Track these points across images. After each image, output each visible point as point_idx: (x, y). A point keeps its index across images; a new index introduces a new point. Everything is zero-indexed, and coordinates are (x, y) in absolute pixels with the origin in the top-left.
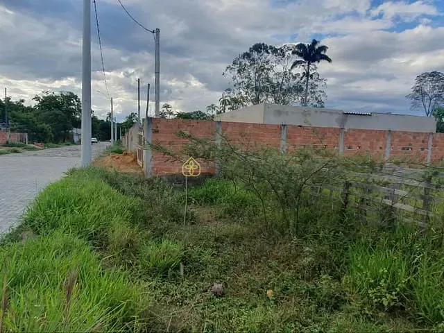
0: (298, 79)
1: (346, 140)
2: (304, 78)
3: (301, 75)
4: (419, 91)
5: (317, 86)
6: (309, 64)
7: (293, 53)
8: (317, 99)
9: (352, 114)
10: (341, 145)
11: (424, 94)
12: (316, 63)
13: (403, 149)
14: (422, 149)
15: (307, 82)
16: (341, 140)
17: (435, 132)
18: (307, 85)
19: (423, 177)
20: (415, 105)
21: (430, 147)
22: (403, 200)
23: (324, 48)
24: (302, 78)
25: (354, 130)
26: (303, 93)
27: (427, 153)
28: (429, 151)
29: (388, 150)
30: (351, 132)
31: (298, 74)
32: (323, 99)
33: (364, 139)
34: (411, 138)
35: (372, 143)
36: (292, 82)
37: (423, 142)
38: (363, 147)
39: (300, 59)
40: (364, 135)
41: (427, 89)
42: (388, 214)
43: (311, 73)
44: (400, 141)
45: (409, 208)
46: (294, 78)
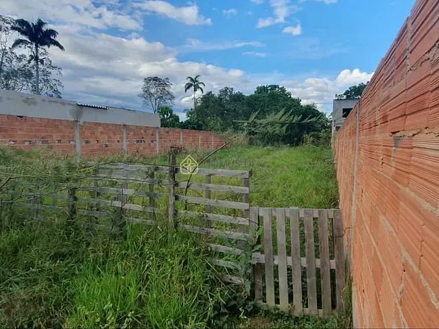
0: (24, 62)
1: (82, 133)
2: (33, 62)
3: (28, 58)
4: (147, 91)
5: (50, 73)
6: (37, 47)
7: (13, 28)
8: (51, 87)
9: (87, 106)
10: (78, 140)
11: (151, 94)
12: (46, 47)
13: (138, 141)
14: (152, 141)
15: (38, 68)
16: (77, 135)
17: (159, 126)
18: (37, 71)
19: (147, 173)
20: (145, 103)
21: (157, 139)
22: (131, 200)
23: (52, 32)
24: (29, 62)
25: (89, 123)
26: (34, 79)
27: (155, 145)
28: (157, 143)
29: (125, 143)
30: (87, 125)
31: (24, 56)
32: (59, 89)
33: (101, 133)
34: (142, 131)
35: (110, 137)
36: (16, 65)
37: (152, 135)
38: (101, 141)
39: (24, 38)
40: (100, 129)
41: (153, 91)
42: (118, 218)
43: (40, 58)
44: (134, 135)
45: (137, 207)
46: (19, 59)
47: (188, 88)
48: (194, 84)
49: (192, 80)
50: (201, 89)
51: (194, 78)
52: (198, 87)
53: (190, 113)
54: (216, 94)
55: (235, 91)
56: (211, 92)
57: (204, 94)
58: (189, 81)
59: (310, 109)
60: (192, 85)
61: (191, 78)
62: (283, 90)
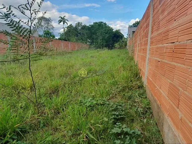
41: (43, 24)
47: (60, 22)
48: (63, 20)
49: (62, 18)
50: (67, 23)
51: (62, 17)
52: (65, 22)
53: (62, 35)
54: (74, 25)
55: (83, 24)
56: (71, 25)
57: (68, 25)
58: (60, 19)
59: (117, 32)
60: (62, 21)
61: (61, 17)
62: (105, 24)
